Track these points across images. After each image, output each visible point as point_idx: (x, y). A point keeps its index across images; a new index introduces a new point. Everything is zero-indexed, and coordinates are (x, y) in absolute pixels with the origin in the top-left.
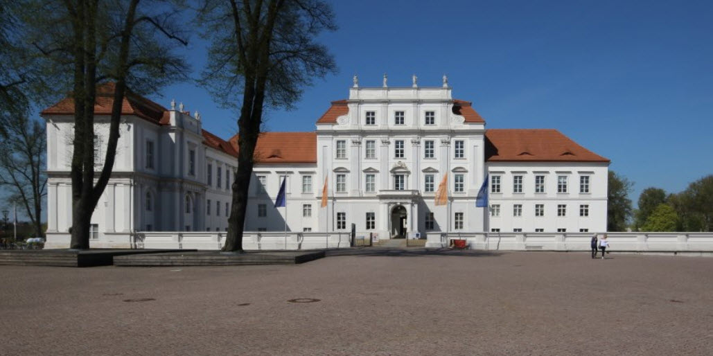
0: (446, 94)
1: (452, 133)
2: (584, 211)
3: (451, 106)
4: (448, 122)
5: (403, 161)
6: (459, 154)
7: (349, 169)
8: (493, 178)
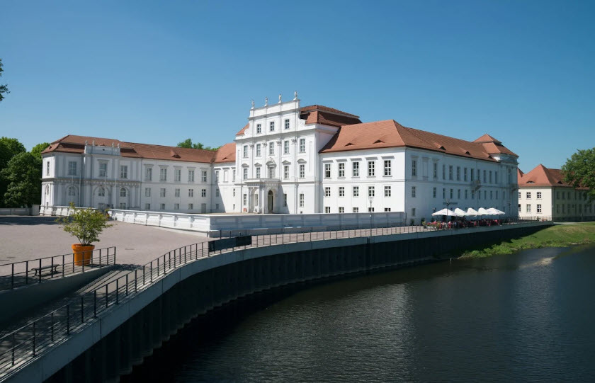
0: (293, 106)
1: (297, 134)
2: (388, 192)
3: (298, 114)
4: (296, 125)
5: (272, 157)
6: (302, 149)
7: (248, 164)
8: (326, 165)
